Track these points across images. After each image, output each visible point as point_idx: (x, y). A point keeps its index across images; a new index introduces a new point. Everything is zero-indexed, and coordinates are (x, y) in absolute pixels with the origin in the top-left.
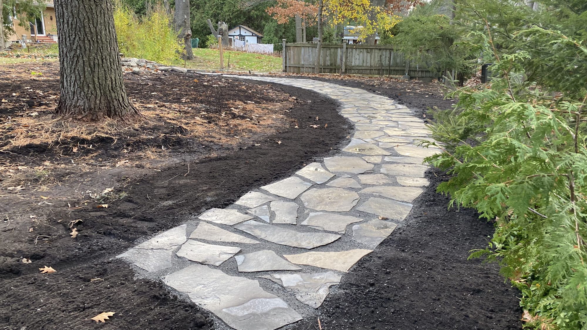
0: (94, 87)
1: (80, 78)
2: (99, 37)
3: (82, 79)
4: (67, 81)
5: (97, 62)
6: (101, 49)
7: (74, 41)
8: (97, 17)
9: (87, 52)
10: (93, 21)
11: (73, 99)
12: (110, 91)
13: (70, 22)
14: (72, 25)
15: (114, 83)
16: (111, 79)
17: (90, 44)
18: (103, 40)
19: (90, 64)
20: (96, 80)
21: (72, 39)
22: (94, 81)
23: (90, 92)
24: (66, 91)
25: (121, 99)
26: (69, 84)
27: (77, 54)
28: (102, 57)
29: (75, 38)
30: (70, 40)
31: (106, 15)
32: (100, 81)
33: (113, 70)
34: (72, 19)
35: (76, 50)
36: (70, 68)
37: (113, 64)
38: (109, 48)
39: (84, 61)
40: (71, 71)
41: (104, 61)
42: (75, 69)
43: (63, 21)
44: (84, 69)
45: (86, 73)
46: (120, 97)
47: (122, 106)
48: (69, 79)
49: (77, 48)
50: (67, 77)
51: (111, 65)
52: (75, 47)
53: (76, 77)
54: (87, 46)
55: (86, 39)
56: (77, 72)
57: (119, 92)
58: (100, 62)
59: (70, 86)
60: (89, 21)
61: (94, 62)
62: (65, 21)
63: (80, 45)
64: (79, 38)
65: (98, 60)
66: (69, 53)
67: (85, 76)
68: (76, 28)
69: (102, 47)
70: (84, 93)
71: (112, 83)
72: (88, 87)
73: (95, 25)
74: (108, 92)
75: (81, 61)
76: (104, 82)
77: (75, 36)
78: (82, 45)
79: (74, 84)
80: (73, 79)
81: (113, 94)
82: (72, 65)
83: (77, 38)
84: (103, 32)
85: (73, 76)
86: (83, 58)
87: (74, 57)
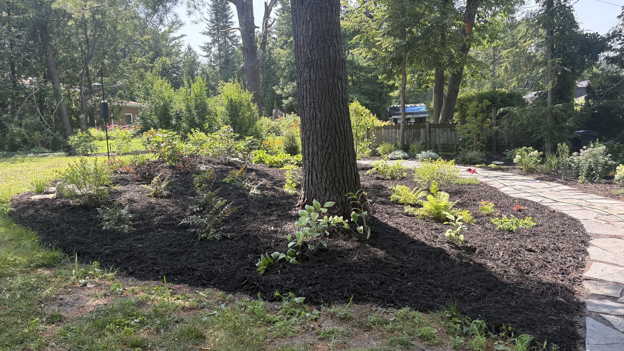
0: (344, 182)
1: (332, 174)
2: (346, 135)
3: (334, 175)
5: (345, 158)
7: (326, 140)
9: (338, 149)
11: (325, 195)
12: (354, 184)
13: (322, 123)
14: (324, 125)
17: (340, 142)
18: (349, 137)
19: (340, 160)
22: (343, 177)
23: (340, 187)
26: (319, 181)
27: (329, 151)
28: (348, 153)
29: (327, 137)
30: (322, 139)
32: (347, 176)
34: (325, 119)
35: (328, 148)
36: (322, 165)
39: (335, 158)
41: (350, 156)
42: (326, 166)
43: (316, 123)
44: (335, 165)
45: (337, 169)
49: (329, 146)
52: (327, 145)
53: (327, 174)
54: (338, 144)
55: (337, 137)
56: (329, 169)
60: (339, 120)
61: (342, 158)
62: (318, 122)
63: (332, 144)
64: (331, 136)
66: (321, 151)
67: (336, 172)
68: (328, 128)
69: (348, 144)
70: (336, 188)
71: (355, 177)
72: (339, 182)
75: (332, 158)
78: (333, 143)
79: (326, 180)
82: (323, 162)
83: (329, 137)
85: (325, 173)
86: (334, 155)
87: (325, 155)
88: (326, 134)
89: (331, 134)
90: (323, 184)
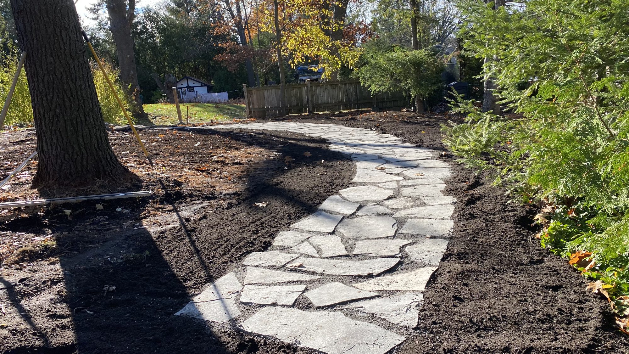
0: (80, 148)
1: (63, 139)
2: (79, 93)
3: (65, 141)
4: (47, 145)
5: (80, 120)
6: (83, 105)
7: (52, 100)
8: (75, 73)
9: (68, 110)
10: (71, 77)
11: (56, 163)
12: (96, 150)
13: (46, 80)
14: (48, 83)
15: (100, 140)
16: (96, 136)
17: (71, 102)
18: (84, 96)
19: (72, 123)
20: (80, 139)
21: (49, 98)
22: (78, 141)
23: (75, 154)
24: (47, 156)
25: (109, 157)
26: (49, 147)
27: (57, 113)
28: (85, 113)
29: (53, 97)
30: (47, 100)
31: (85, 70)
32: (85, 140)
33: (97, 127)
35: (55, 110)
36: (50, 130)
37: (97, 121)
38: (91, 104)
39: (65, 121)
40: (51, 133)
41: (87, 118)
42: (55, 130)
43: (38, 81)
44: (66, 129)
45: (69, 133)
46: (108, 155)
47: (110, 165)
48: (49, 142)
49: (56, 107)
50: (46, 139)
51: (94, 122)
52: (54, 106)
53: (57, 139)
54: (67, 104)
55: (65, 96)
56: (58, 134)
57: (106, 151)
58: (83, 120)
59: (52, 149)
60: (67, 77)
61: (76, 121)
62: (40, 79)
63: (59, 104)
64: (58, 96)
65: (81, 118)
66: (47, 114)
67: (67, 137)
68: (53, 86)
69: (84, 103)
70: (69, 155)
71: (98, 141)
72: (73, 148)
73: (74, 81)
74: (95, 152)
75: (62, 121)
76: (89, 141)
77: (53, 95)
78: (61, 103)
79: (57, 146)
80: (54, 140)
81: (100, 153)
82: (52, 127)
83: (55, 97)
84: (83, 88)
85: (54, 138)
86: (64, 117)
87: (53, 118)
88: (51, 93)
89: (57, 93)
90: (54, 151)
